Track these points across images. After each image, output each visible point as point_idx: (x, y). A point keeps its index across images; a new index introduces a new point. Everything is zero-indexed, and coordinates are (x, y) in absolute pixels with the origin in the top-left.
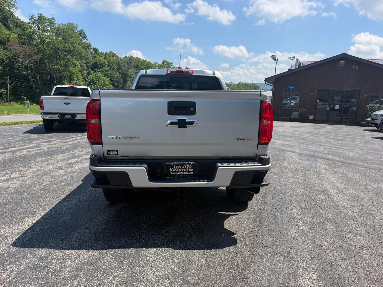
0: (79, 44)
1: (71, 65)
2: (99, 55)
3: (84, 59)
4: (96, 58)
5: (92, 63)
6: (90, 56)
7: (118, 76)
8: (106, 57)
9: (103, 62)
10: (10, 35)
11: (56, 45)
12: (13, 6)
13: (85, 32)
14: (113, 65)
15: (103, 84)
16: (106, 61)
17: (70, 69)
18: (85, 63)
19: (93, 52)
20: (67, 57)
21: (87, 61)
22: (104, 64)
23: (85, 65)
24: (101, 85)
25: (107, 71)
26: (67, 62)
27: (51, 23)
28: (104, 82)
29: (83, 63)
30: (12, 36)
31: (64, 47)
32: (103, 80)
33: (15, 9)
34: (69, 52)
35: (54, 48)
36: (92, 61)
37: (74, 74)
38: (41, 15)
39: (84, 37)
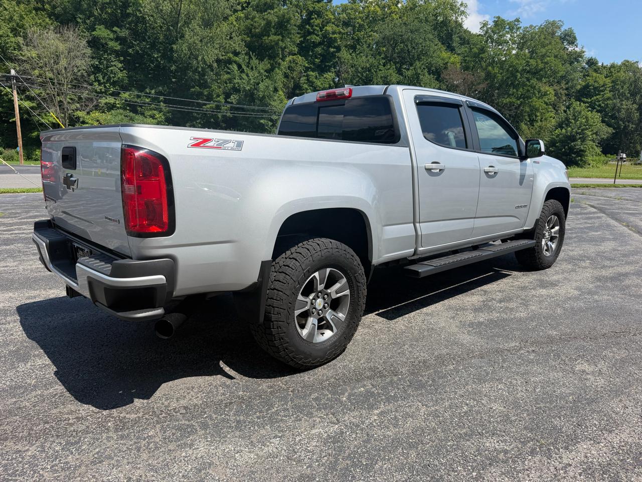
0: (556, 56)
1: (535, 95)
2: (596, 71)
3: (565, 81)
4: (588, 78)
5: (579, 87)
6: (578, 75)
7: (628, 109)
8: (611, 72)
9: (601, 83)
10: (450, 58)
11: (514, 64)
12: (463, 13)
13: (575, 32)
14: (622, 87)
15: (584, 125)
16: (608, 80)
17: (532, 102)
18: (565, 89)
19: (587, 66)
20: (529, 82)
21: (570, 84)
22: (602, 86)
23: (564, 92)
24: (580, 127)
25: (608, 99)
26: (528, 91)
27: (513, 28)
28: (587, 121)
29: (561, 88)
30: (452, 59)
31: (528, 65)
32: (587, 118)
33: (464, 17)
34: (536, 73)
35: (510, 69)
36: (580, 83)
37: (537, 110)
38: (499, 17)
39: (572, 42)
